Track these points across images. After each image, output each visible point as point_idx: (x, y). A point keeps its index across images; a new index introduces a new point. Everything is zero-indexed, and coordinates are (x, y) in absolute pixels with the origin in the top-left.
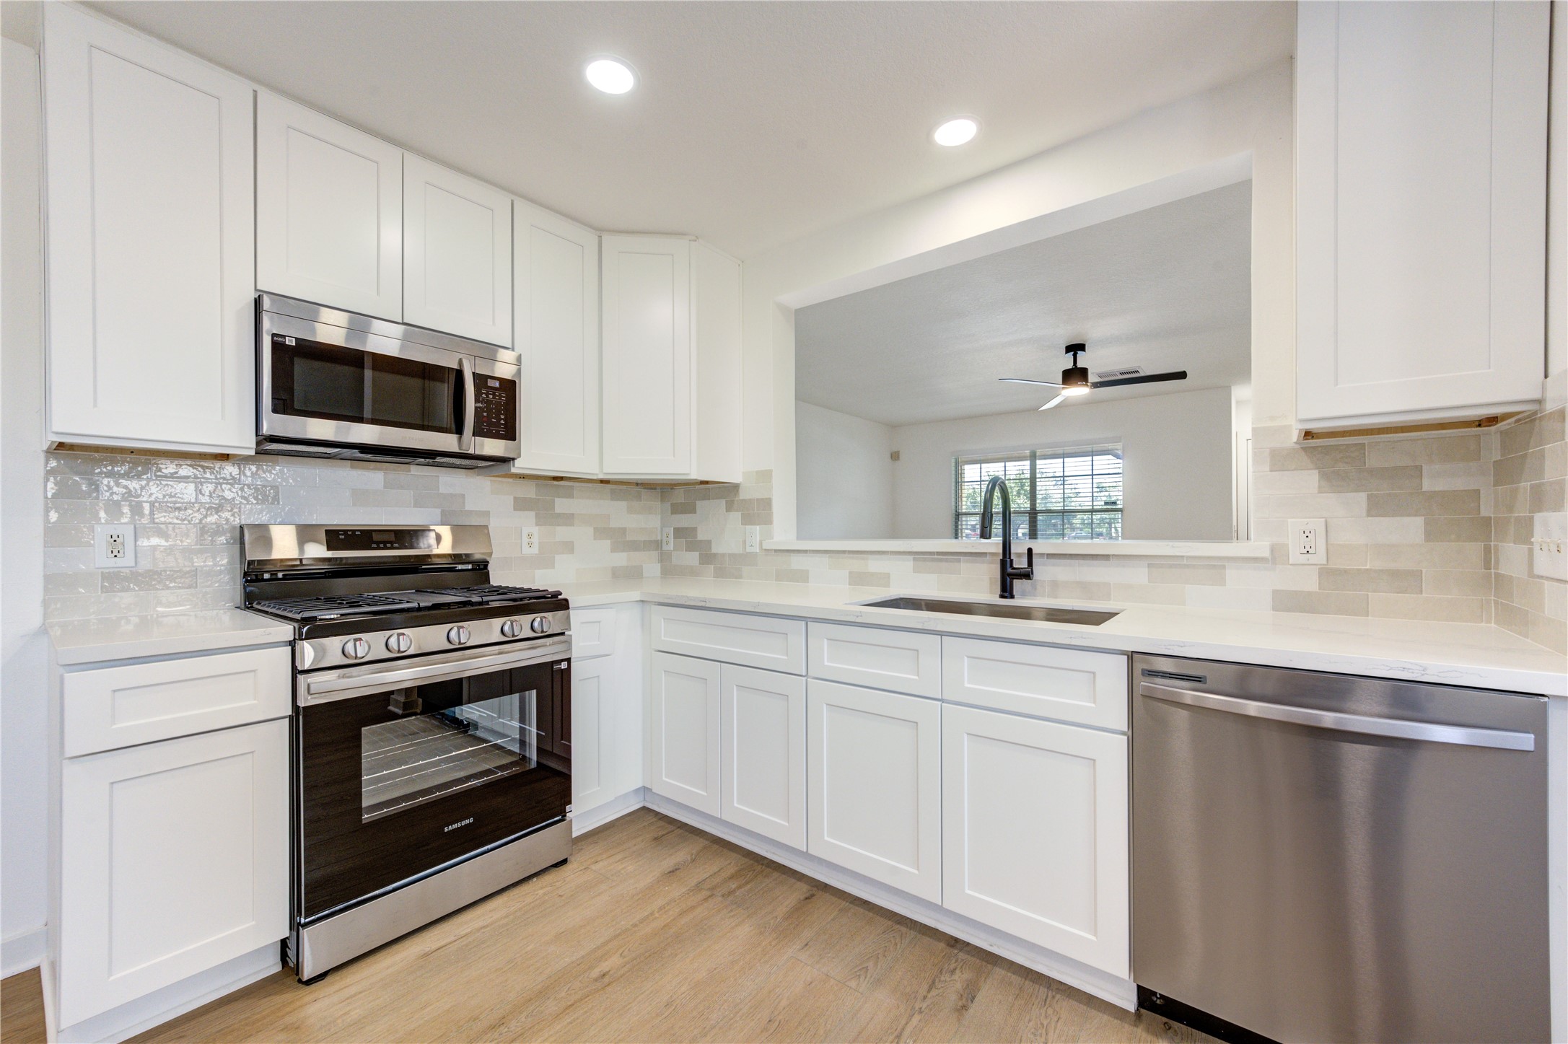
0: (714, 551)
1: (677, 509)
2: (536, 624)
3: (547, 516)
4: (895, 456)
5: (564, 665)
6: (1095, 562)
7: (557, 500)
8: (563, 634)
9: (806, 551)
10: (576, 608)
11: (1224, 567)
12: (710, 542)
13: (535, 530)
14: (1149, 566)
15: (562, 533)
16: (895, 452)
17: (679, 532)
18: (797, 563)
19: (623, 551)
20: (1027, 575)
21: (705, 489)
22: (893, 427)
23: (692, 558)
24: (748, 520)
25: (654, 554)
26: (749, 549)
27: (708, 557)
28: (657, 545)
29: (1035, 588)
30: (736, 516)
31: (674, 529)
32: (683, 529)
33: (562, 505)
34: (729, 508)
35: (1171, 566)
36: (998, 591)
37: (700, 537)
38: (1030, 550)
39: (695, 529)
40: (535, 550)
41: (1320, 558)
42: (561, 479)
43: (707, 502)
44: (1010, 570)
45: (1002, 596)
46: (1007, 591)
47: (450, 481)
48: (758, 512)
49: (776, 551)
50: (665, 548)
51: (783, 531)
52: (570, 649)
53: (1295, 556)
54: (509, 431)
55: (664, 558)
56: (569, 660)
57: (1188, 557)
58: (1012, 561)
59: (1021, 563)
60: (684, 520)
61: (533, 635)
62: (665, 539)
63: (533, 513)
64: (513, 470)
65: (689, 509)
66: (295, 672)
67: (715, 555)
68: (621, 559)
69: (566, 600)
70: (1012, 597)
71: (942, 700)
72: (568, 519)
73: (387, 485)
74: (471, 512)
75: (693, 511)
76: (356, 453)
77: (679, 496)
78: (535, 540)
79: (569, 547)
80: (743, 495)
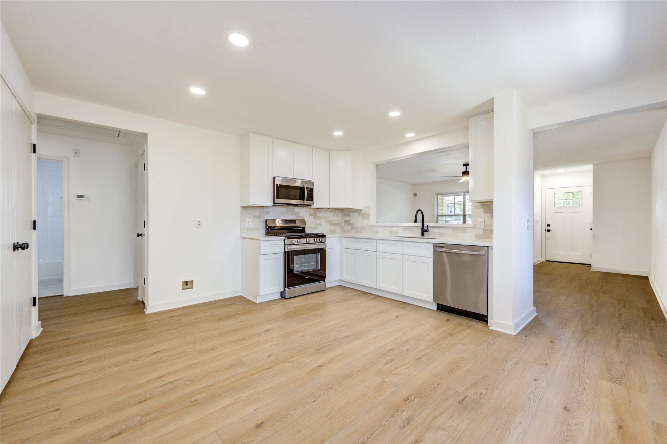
0: (355, 226)
1: (345, 215)
2: (320, 240)
3: (316, 217)
4: (415, 195)
5: (325, 249)
6: (442, 228)
7: (318, 213)
8: (324, 242)
9: (378, 226)
10: (327, 237)
11: (466, 229)
12: (354, 224)
13: (313, 220)
14: (452, 229)
15: (319, 221)
16: (415, 194)
17: (346, 221)
18: (376, 229)
19: (332, 226)
20: (427, 231)
21: (352, 210)
22: (414, 185)
23: (349, 228)
24: (364, 218)
25: (339, 227)
26: (364, 226)
27: (353, 228)
28: (340, 224)
29: (430, 234)
30: (361, 217)
31: (345, 220)
32: (347, 220)
33: (319, 214)
34: (359, 215)
35: (457, 229)
36: (421, 235)
37: (351, 222)
38: (428, 226)
39: (350, 221)
40: (313, 225)
41: (483, 227)
42: (319, 208)
43: (353, 213)
44: (423, 230)
45: (422, 236)
46: (423, 235)
47: (297, 209)
48: (366, 216)
49: (371, 226)
50: (342, 225)
51: (373, 221)
52: (326, 246)
53: (479, 227)
54: (312, 200)
55: (342, 228)
56: (326, 248)
57: (460, 227)
58: (424, 228)
59: (426, 228)
60: (347, 218)
61: (320, 242)
62: (342, 223)
63: (312, 217)
64: (312, 207)
65: (348, 215)
66: (285, 245)
67: (355, 227)
68: (331, 228)
69: (325, 235)
70: (424, 236)
71: (403, 254)
72: (320, 218)
73: (287, 211)
74: (301, 216)
75: (349, 215)
76: (286, 205)
77: (346, 212)
78: (313, 223)
79: (320, 225)
80: (363, 212)
